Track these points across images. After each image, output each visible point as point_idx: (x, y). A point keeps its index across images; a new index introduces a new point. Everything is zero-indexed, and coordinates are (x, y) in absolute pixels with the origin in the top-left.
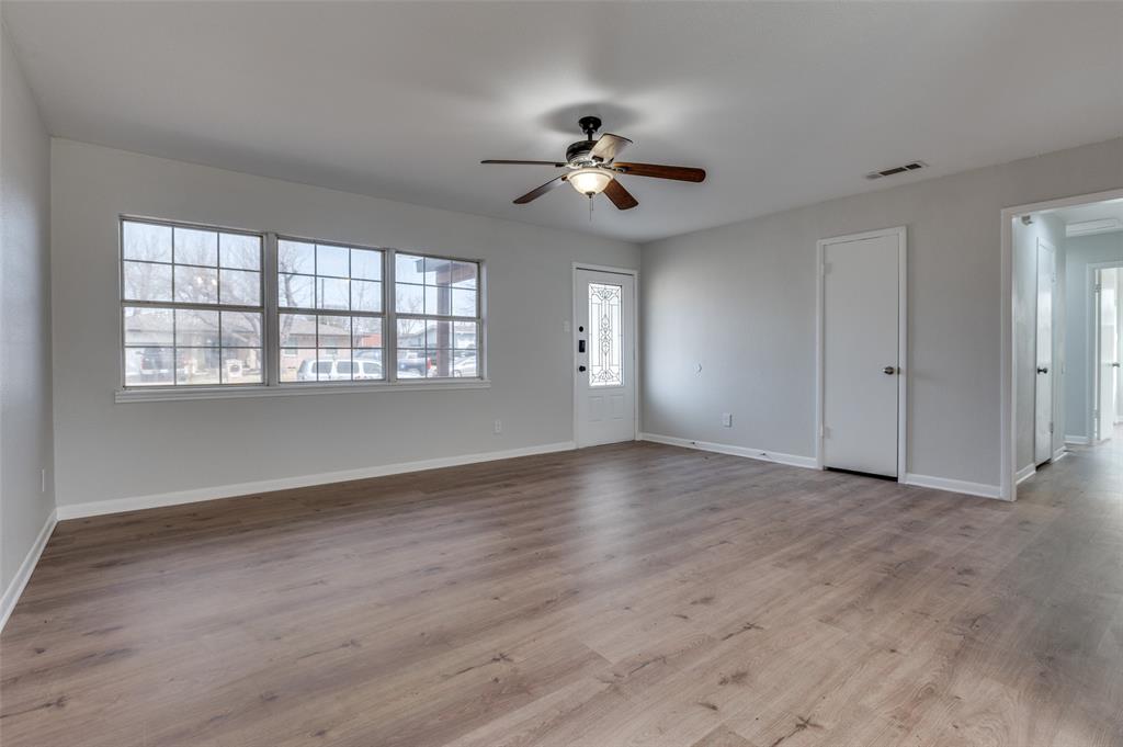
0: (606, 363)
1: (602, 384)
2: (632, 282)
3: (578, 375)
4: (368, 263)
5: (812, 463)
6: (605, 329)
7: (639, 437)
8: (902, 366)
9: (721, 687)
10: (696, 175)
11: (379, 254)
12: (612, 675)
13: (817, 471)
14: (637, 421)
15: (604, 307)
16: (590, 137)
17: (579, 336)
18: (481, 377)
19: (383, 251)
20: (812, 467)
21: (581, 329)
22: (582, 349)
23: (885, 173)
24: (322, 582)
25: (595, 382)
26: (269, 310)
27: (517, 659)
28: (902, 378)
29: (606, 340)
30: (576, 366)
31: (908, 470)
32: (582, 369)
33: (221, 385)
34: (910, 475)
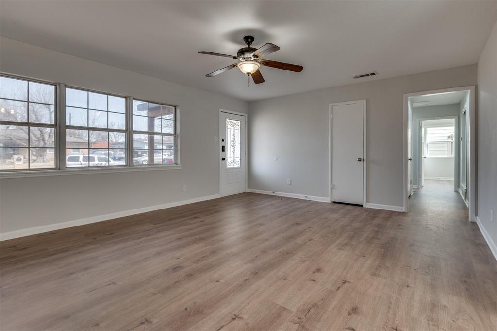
0: (233, 157)
1: (232, 166)
2: (245, 119)
3: (221, 162)
4: (118, 104)
5: (327, 200)
6: (233, 141)
7: (248, 191)
8: (365, 158)
9: (350, 317)
10: (298, 69)
11: (124, 100)
12: (297, 319)
13: (329, 203)
14: (247, 183)
15: (233, 130)
16: (249, 46)
17: (222, 144)
18: (176, 164)
19: (126, 98)
20: (327, 202)
21: (223, 141)
22: (223, 150)
23: (361, 76)
24: (113, 283)
25: (229, 166)
26: (60, 127)
27: (245, 317)
28: (365, 163)
29: (233, 146)
30: (221, 158)
31: (367, 201)
32: (223, 159)
33: (29, 169)
34: (368, 204)
